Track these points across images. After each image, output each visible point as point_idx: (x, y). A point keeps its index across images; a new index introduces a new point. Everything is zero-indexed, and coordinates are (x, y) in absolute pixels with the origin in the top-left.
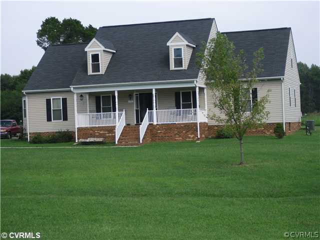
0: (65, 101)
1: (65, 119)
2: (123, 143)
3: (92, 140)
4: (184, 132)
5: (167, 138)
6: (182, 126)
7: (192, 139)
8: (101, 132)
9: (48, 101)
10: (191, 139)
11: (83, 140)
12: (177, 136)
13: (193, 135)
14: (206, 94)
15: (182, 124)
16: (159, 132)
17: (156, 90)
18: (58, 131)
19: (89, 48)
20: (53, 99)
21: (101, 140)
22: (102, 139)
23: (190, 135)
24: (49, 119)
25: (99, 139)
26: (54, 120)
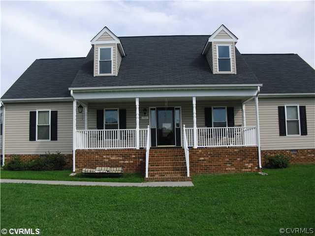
0: (54, 115)
1: (54, 138)
2: (157, 176)
3: (104, 170)
4: (239, 159)
5: (214, 167)
6: (236, 150)
7: (250, 170)
8: (113, 158)
9: (33, 115)
10: (248, 170)
11: (89, 170)
12: (228, 165)
13: (251, 164)
14: (244, 111)
15: (236, 148)
16: (202, 158)
17: (197, 98)
18: (45, 154)
19: (97, 40)
20: (39, 112)
21: (118, 170)
22: (120, 169)
23: (247, 165)
24: (32, 138)
25: (115, 169)
26: (38, 139)
